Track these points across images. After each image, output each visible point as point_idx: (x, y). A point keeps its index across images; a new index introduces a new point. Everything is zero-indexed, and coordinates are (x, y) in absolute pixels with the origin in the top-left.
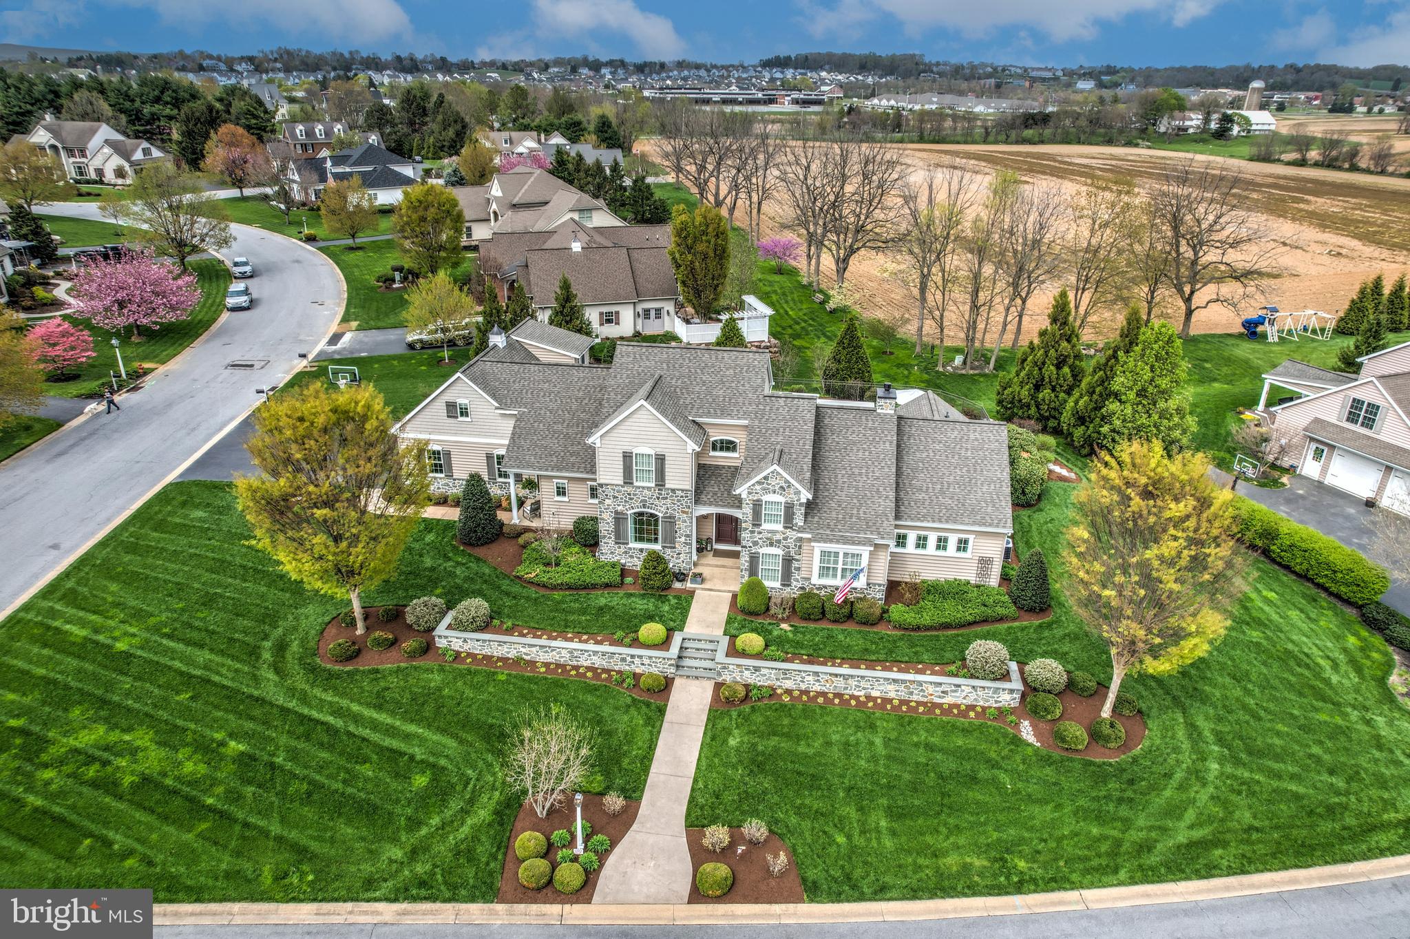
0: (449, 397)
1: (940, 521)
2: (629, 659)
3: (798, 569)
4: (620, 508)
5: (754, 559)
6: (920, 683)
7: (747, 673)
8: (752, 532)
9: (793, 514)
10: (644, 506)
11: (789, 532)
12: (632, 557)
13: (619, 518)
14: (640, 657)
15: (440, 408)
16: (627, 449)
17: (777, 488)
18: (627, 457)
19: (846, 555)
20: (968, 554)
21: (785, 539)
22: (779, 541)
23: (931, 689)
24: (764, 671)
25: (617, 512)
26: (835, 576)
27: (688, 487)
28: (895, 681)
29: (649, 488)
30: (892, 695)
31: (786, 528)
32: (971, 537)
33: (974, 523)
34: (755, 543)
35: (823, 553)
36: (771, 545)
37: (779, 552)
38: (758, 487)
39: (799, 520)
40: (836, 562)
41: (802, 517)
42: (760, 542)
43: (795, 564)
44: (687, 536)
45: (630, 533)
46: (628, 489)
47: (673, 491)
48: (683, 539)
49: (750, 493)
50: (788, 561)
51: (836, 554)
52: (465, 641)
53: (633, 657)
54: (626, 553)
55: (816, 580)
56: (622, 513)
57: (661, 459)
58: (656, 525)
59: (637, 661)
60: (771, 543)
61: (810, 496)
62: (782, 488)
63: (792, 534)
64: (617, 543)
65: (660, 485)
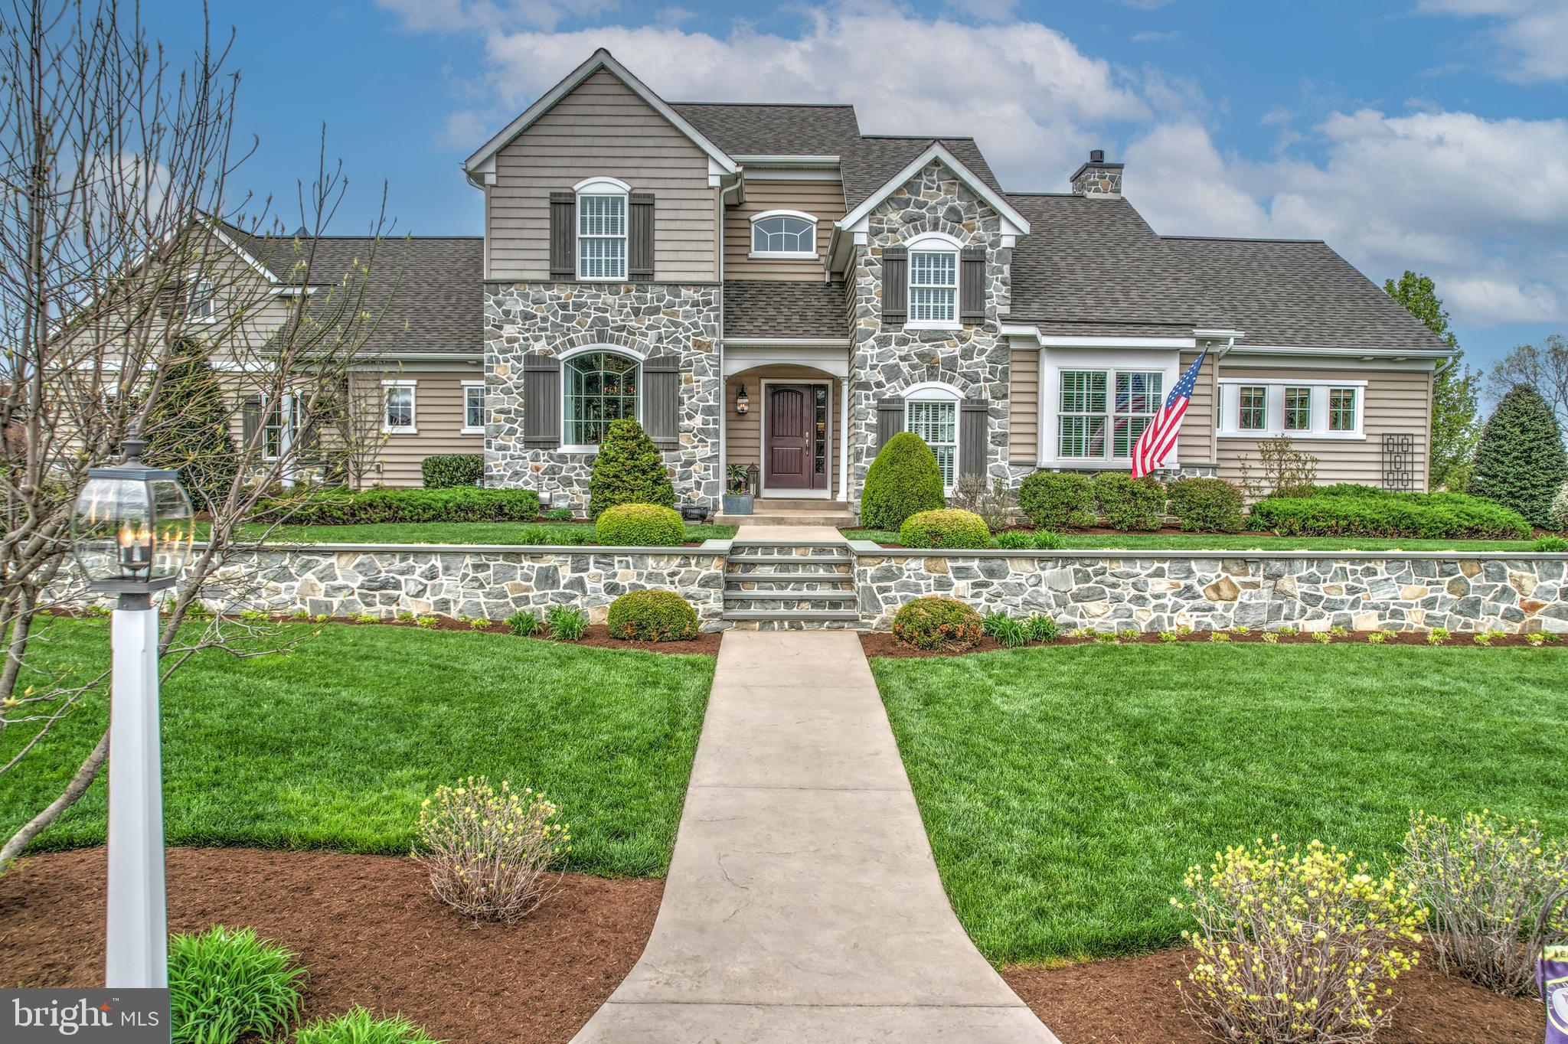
1: (1293, 344)
2: (565, 574)
3: (1002, 440)
4: (538, 347)
5: (889, 411)
6: (1495, 568)
8: (883, 342)
9: (983, 282)
10: (601, 337)
11: (976, 336)
12: (568, 482)
13: (538, 371)
14: (604, 559)
17: (941, 212)
18: (562, 205)
19: (1122, 379)
20: (1358, 432)
21: (967, 354)
22: (951, 363)
23: (1530, 586)
24: (1015, 575)
25: (530, 358)
26: (1097, 447)
27: (709, 278)
28: (1421, 566)
29: (613, 287)
30: (1415, 620)
31: (967, 320)
32: (1360, 387)
33: (1366, 345)
34: (892, 373)
35: (1069, 380)
36: (932, 375)
37: (949, 392)
38: (895, 217)
39: (997, 295)
40: (1099, 403)
41: (1004, 291)
42: (905, 367)
43: (995, 426)
44: (709, 411)
45: (565, 420)
46: (562, 292)
47: (674, 288)
48: (698, 421)
49: (874, 233)
50: (976, 413)
51: (1099, 380)
53: (578, 560)
54: (552, 472)
56: (545, 357)
57: (644, 206)
58: (631, 380)
60: (932, 370)
61: (1025, 227)
62: (954, 215)
63: (986, 342)
64: (529, 444)
65: (642, 275)
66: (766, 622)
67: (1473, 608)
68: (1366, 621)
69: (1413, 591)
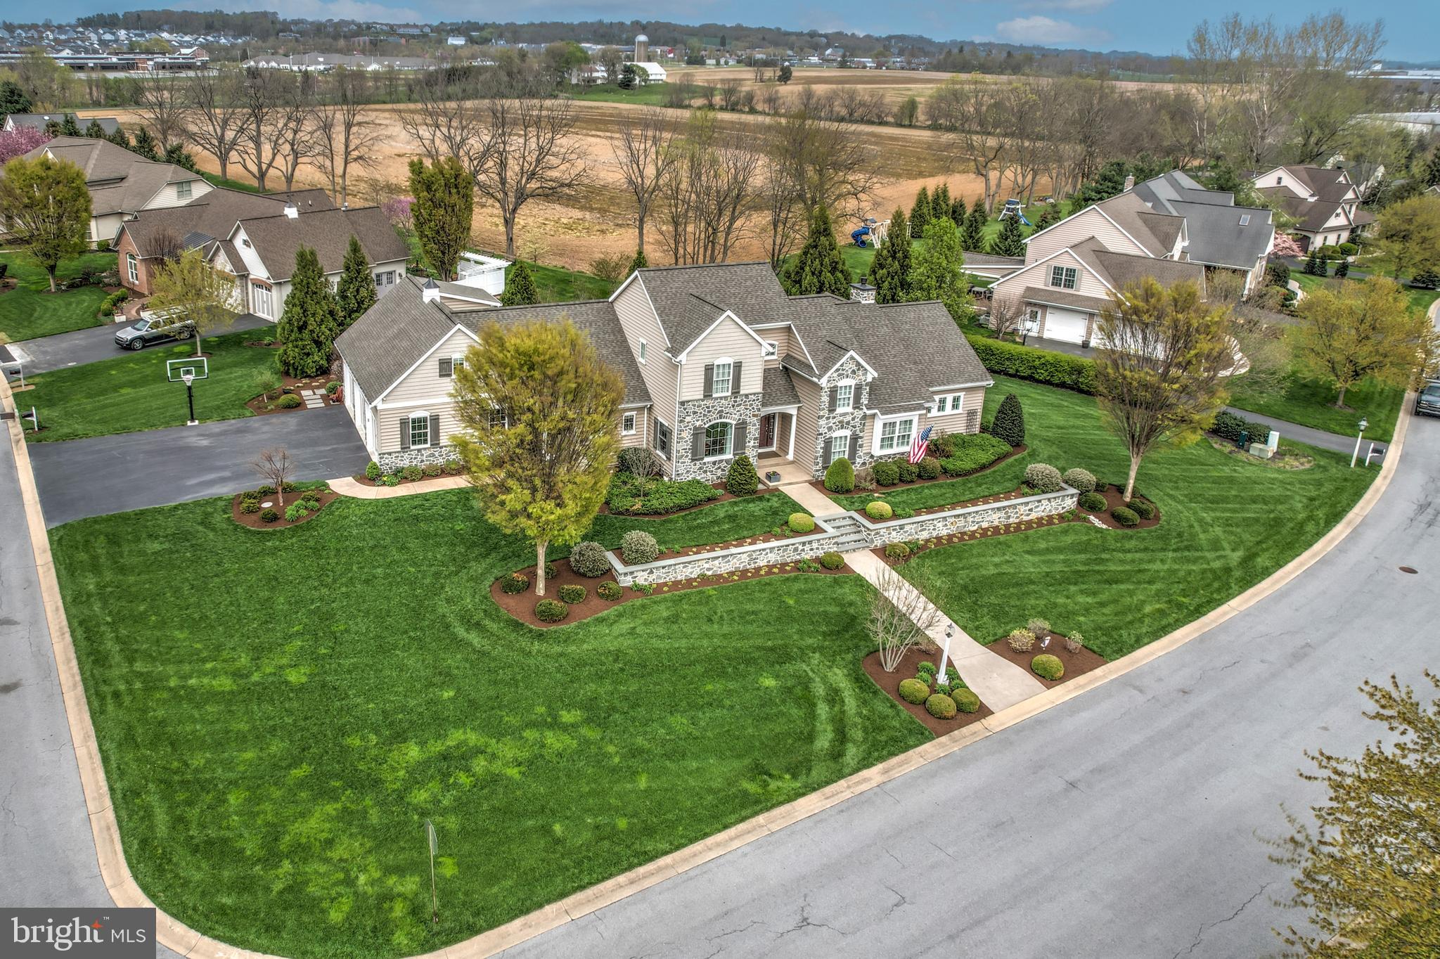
0: (444, 355)
1: (944, 385)
2: (801, 547)
3: (861, 446)
4: (698, 424)
5: (828, 443)
6: (1014, 506)
7: (894, 533)
8: (828, 419)
9: (861, 394)
10: (720, 417)
11: (856, 412)
12: (705, 472)
13: (699, 433)
14: (810, 542)
15: (433, 366)
16: (708, 362)
17: (850, 372)
18: (709, 369)
19: (901, 423)
20: (960, 410)
21: (853, 419)
22: (848, 423)
23: (1023, 509)
24: (907, 528)
25: (695, 428)
26: (891, 446)
27: (758, 391)
28: (999, 509)
29: (726, 398)
31: (854, 408)
32: (962, 394)
33: (966, 382)
34: (830, 429)
35: (884, 426)
36: (842, 427)
37: (847, 433)
38: (835, 376)
39: (865, 400)
40: (893, 432)
41: (867, 397)
42: (834, 426)
43: (860, 442)
45: (705, 447)
46: (709, 402)
47: (747, 396)
48: (752, 443)
49: (828, 382)
50: (855, 439)
51: (894, 424)
52: (651, 572)
53: (804, 544)
54: (701, 469)
55: (877, 452)
56: (699, 428)
57: (738, 366)
58: (729, 430)
59: (815, 545)
60: (842, 425)
61: (876, 375)
62: (854, 372)
63: (859, 414)
64: (693, 460)
65: (736, 392)
67: (1009, 517)
68: (985, 525)
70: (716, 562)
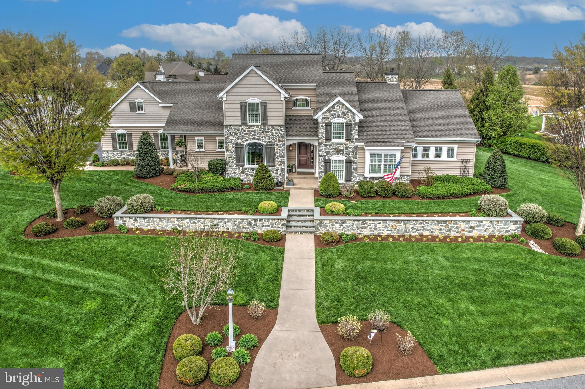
0: (131, 99)
1: (437, 137)
2: (253, 223)
3: (355, 169)
4: (239, 141)
5: (327, 163)
6: (455, 222)
7: (337, 226)
8: (326, 145)
9: (351, 130)
10: (254, 139)
11: (349, 144)
12: (247, 174)
13: (239, 148)
14: (261, 220)
15: (126, 105)
16: (242, 100)
17: (340, 113)
18: (243, 105)
19: (386, 155)
20: (455, 159)
21: (347, 148)
22: (343, 150)
23: (463, 226)
24: (349, 223)
25: (237, 144)
26: (379, 172)
27: (282, 124)
28: (438, 222)
29: (257, 126)
30: (437, 233)
31: (347, 140)
32: (456, 147)
33: (457, 137)
34: (328, 153)
35: (372, 155)
36: (338, 153)
37: (343, 158)
38: (328, 114)
39: (355, 135)
40: (380, 161)
41: (357, 133)
42: (331, 152)
43: (354, 166)
44: (282, 157)
45: (246, 159)
46: (244, 128)
47: (273, 126)
48: (279, 159)
49: (323, 118)
50: (349, 163)
51: (380, 155)
52: (136, 220)
53: (256, 220)
54: (243, 172)
55: (367, 174)
56: (240, 144)
57: (264, 105)
58: (262, 149)
59: (259, 223)
60: (338, 152)
61: (362, 117)
62: (343, 113)
63: (351, 145)
64: (237, 165)
65: (265, 123)
66: (295, 233)
67: (450, 231)
68: (426, 233)
69: (437, 227)
70: (185, 222)
